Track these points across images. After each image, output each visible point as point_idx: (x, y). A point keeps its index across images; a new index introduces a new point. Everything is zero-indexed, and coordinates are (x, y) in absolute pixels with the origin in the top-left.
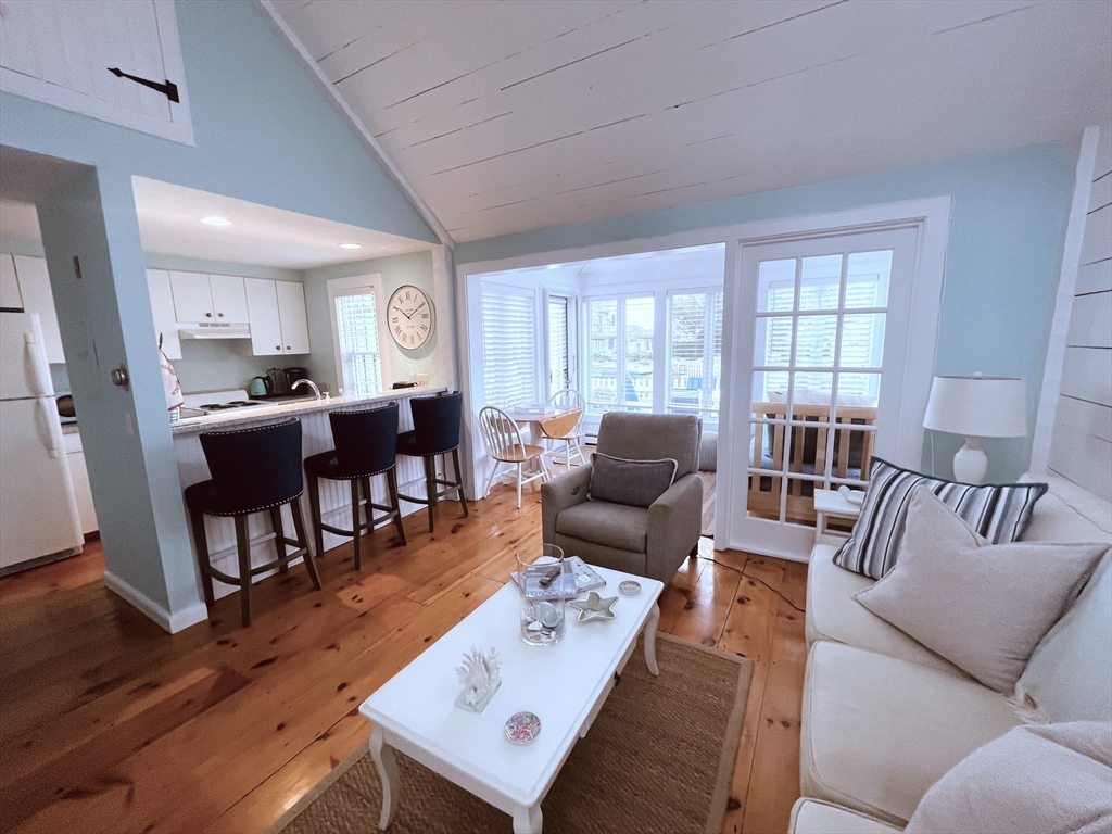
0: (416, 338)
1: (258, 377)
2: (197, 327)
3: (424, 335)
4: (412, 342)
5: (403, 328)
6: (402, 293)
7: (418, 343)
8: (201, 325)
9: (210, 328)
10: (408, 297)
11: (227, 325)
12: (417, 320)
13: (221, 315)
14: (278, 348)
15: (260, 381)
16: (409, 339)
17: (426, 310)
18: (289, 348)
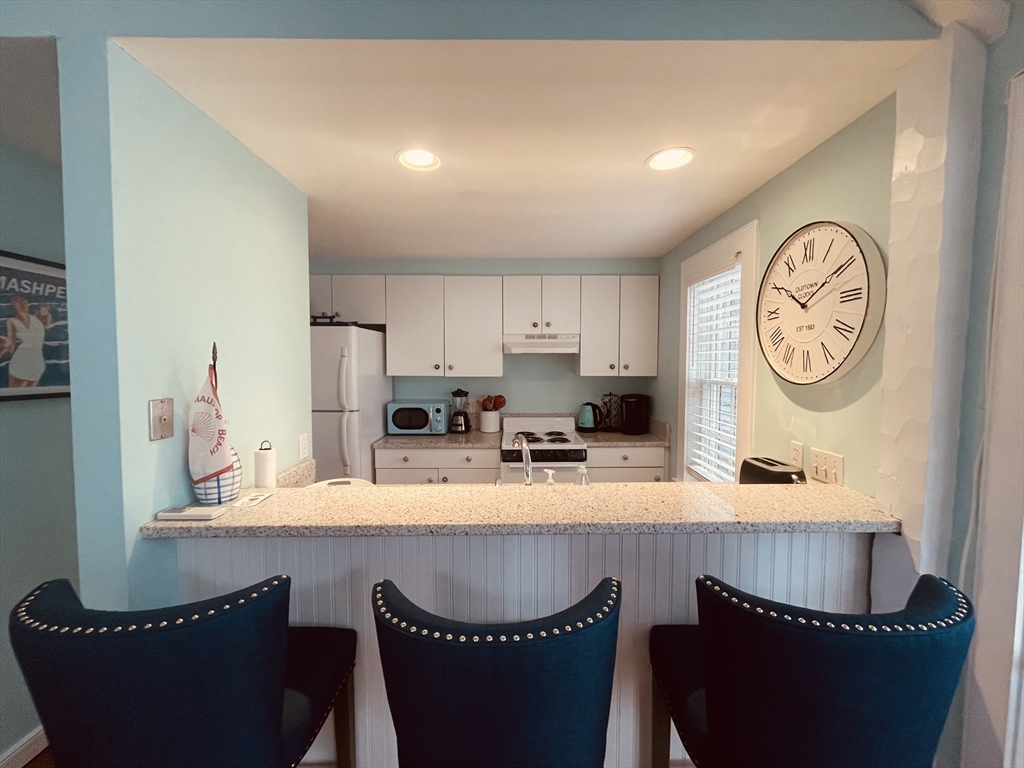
0: (817, 356)
1: (588, 404)
2: (523, 340)
3: (840, 347)
4: (807, 365)
5: (788, 332)
6: (796, 250)
7: (820, 368)
8: (528, 337)
9: (536, 340)
10: (808, 257)
11: (554, 337)
12: (827, 308)
13: (548, 325)
14: (612, 367)
15: (590, 407)
16: (798, 358)
17: (855, 276)
18: (626, 367)
